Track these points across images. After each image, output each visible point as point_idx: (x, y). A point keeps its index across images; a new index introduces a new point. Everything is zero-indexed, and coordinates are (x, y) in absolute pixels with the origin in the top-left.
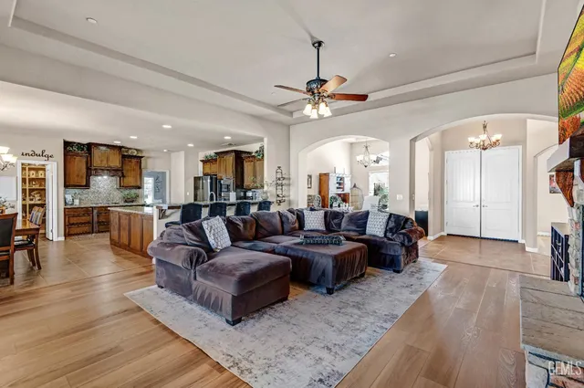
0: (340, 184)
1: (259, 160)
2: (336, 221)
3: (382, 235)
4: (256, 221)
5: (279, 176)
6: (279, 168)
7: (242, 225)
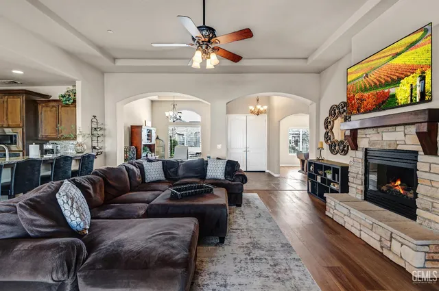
0: (149, 136)
1: (67, 105)
2: (172, 170)
3: (223, 178)
4: (103, 178)
5: (94, 126)
6: (95, 117)
7: (90, 186)
